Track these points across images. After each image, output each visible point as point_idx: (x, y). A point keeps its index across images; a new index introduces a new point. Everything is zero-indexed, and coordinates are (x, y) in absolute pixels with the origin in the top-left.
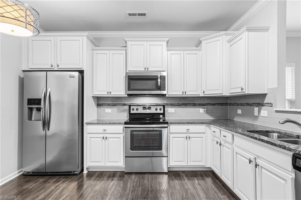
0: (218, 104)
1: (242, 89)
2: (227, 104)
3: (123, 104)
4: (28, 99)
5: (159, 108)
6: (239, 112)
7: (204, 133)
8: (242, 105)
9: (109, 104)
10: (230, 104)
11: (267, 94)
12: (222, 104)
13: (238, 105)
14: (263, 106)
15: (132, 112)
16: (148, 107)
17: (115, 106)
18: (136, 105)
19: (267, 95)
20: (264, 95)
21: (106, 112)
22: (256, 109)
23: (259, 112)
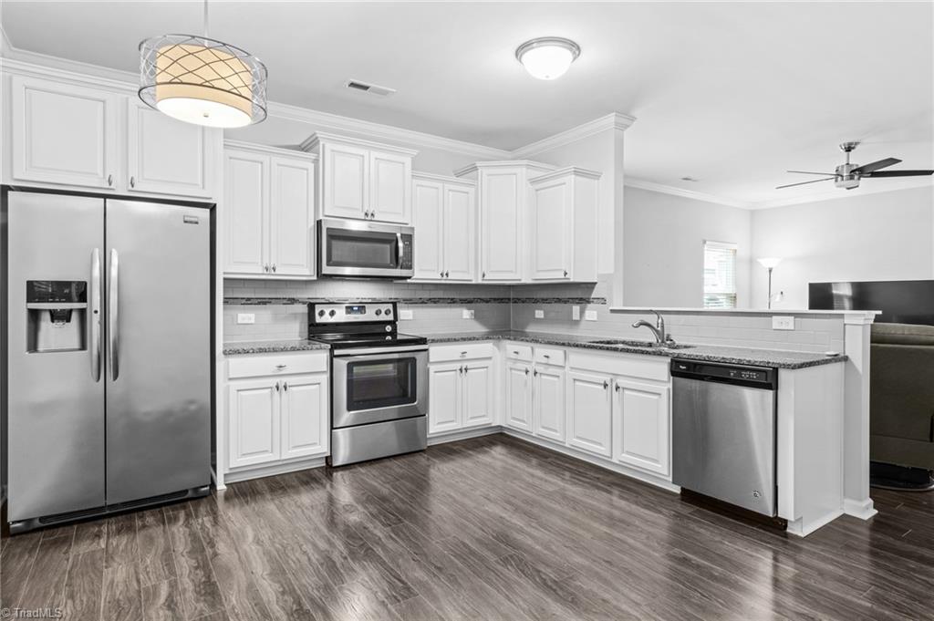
0: (495, 299)
1: (566, 274)
2: (509, 299)
3: (289, 299)
4: (28, 282)
5: (384, 308)
6: (539, 314)
7: (490, 358)
8: (544, 301)
9: (249, 299)
10: (516, 301)
11: (596, 283)
12: (502, 299)
13: (536, 301)
14: (589, 302)
15: (318, 320)
16: (359, 307)
17: (265, 303)
18: (323, 301)
19: (597, 285)
20: (591, 285)
21: (239, 322)
22: (576, 309)
23: (582, 312)
